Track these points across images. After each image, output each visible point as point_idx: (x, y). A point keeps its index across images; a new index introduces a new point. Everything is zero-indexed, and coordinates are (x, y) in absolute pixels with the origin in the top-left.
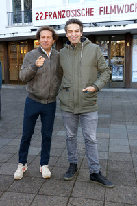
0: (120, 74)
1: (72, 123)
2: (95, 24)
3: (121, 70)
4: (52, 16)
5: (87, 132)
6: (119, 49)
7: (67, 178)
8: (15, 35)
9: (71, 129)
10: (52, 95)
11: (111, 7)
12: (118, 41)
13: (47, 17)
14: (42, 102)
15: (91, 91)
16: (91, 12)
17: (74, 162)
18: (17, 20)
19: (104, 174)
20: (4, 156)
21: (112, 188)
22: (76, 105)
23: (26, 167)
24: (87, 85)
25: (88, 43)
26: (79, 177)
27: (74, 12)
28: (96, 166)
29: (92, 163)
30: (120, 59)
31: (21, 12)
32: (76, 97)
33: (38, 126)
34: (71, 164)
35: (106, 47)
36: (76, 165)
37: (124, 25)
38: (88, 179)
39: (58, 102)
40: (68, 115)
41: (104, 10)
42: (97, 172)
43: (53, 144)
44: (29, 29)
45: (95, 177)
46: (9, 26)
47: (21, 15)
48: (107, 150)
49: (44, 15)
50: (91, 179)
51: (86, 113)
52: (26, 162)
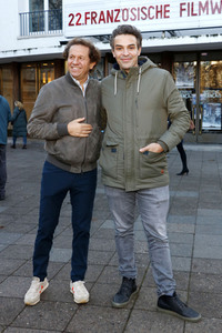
0: (217, 119)
1: (124, 207)
2: (172, 33)
3: (218, 112)
4: (97, 19)
5: (150, 223)
6: (215, 77)
7: (118, 305)
8: (33, 53)
9: (123, 219)
10: (90, 157)
11: (200, 4)
12: (213, 63)
13: (89, 21)
14: (73, 170)
15: (156, 151)
16: (166, 11)
17: (129, 275)
18: (36, 26)
19: (183, 297)
20: (8, 264)
21: (197, 322)
22: (129, 176)
23: (46, 284)
24: (149, 142)
25: (150, 67)
26: (139, 302)
27: (136, 12)
28: (168, 282)
29: (162, 277)
30: (217, 94)
31: (43, 12)
32: (129, 162)
33: (66, 211)
34: (124, 278)
35: (192, 72)
36: (133, 281)
38: (155, 306)
40: (116, 194)
41: (187, 8)
42: (171, 293)
43: (93, 243)
44: (57, 41)
45: (167, 303)
46: (22, 36)
47: (43, 16)
48: (190, 254)
49: (83, 17)
50: (159, 305)
51: (147, 189)
52: (45, 275)
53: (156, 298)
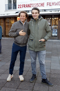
0: (56, 33)
1: (34, 56)
2: (45, 10)
3: (56, 31)
4: (25, 6)
6: (56, 22)
7: (31, 81)
8: (9, 15)
9: (33, 59)
11: (52, 3)
12: (55, 18)
13: (23, 7)
14: (20, 46)
15: (43, 41)
16: (43, 5)
17: (34, 74)
18: (10, 8)
19: (48, 79)
20: (3, 70)
21: (52, 86)
22: (36, 47)
24: (41, 38)
26: (37, 81)
27: (36, 5)
29: (43, 74)
30: (56, 26)
32: (36, 44)
33: (18, 56)
34: (33, 74)
35: (50, 21)
36: (35, 75)
37: (58, 11)
38: (41, 82)
39: (28, 45)
40: (32, 52)
41: (49, 4)
42: (45, 79)
43: (25, 65)
44: (15, 12)
45: (44, 81)
46: (6, 11)
47: (11, 5)
48: (50, 68)
49: (22, 6)
50: (42, 81)
51: (40, 51)
52: (12, 73)
53: (41, 80)
